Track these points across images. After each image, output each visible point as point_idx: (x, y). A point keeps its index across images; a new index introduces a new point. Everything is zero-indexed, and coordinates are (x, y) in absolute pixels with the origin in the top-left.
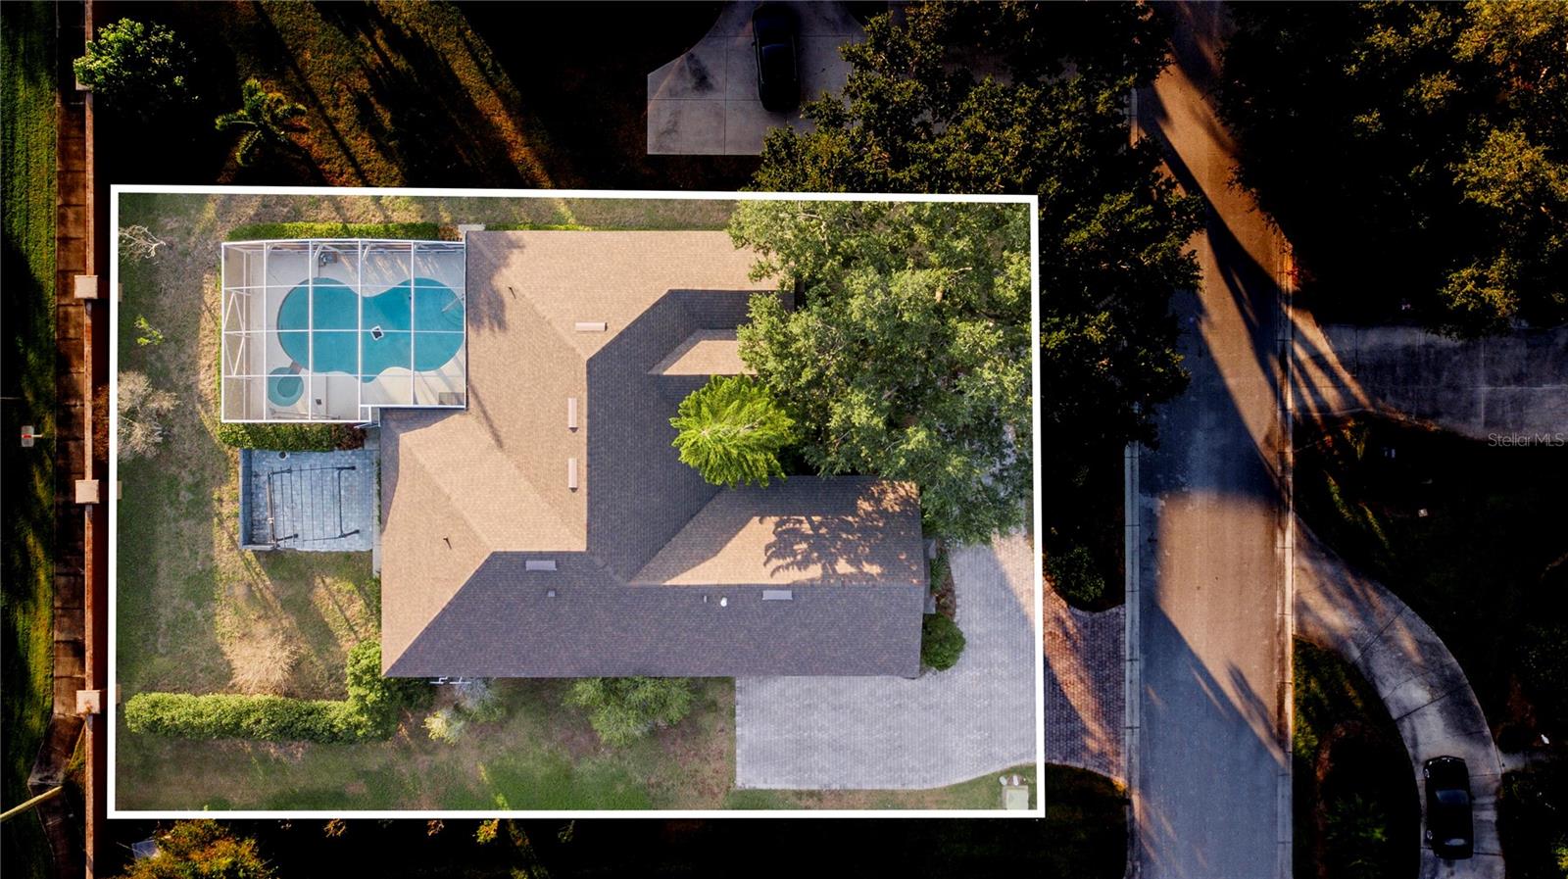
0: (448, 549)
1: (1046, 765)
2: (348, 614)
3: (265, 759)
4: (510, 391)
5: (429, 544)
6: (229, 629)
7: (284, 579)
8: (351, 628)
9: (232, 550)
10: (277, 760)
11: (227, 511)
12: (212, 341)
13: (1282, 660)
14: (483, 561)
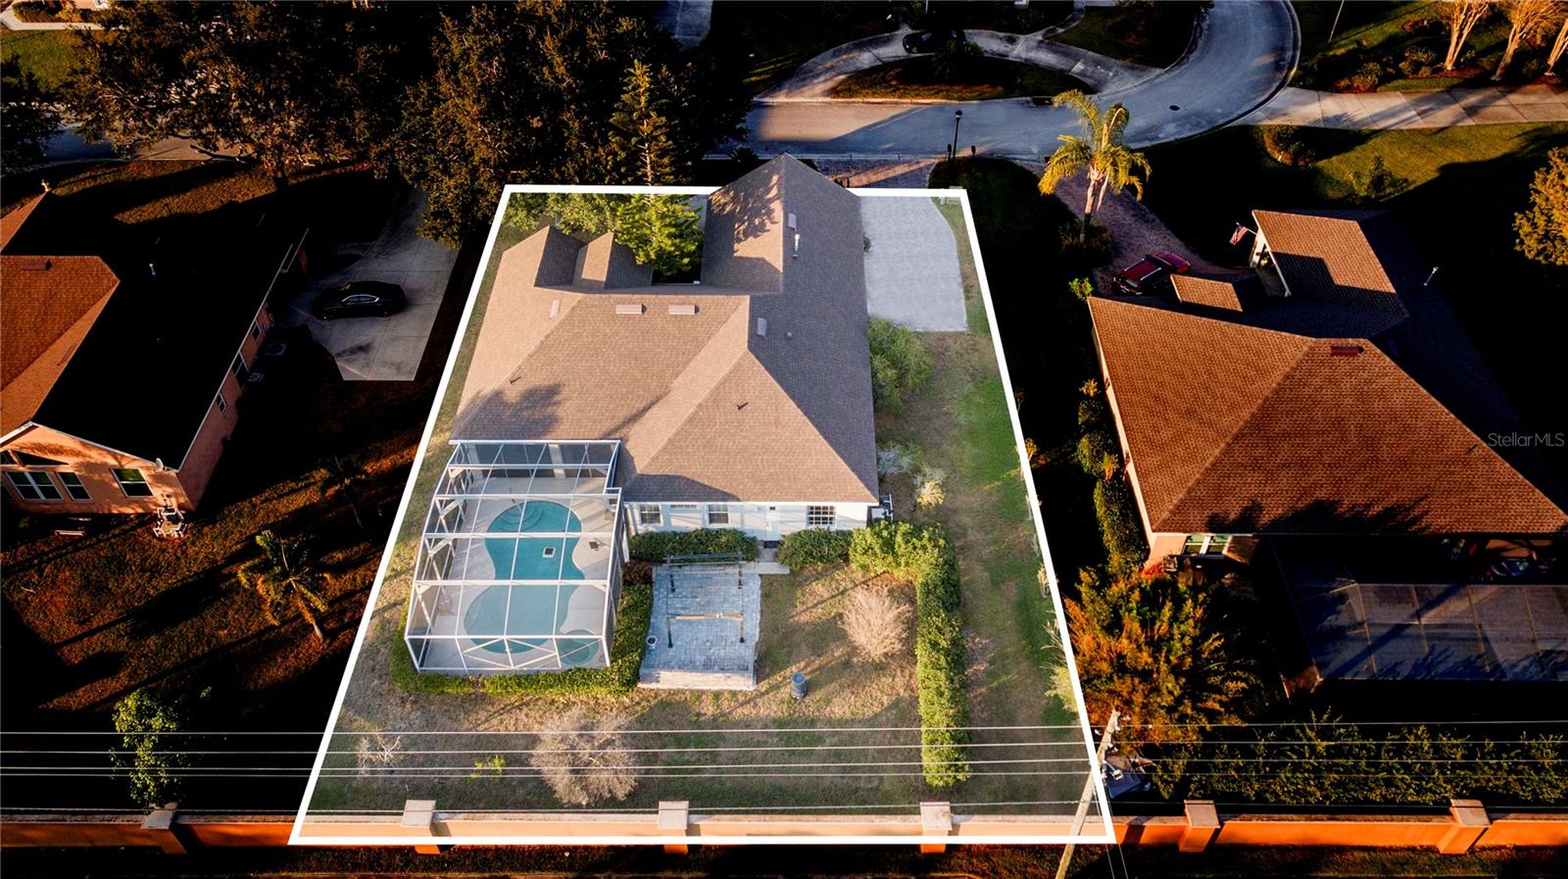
0: (748, 407)
1: (930, 187)
2: (826, 595)
3: (992, 675)
4: (606, 383)
5: (744, 434)
6: (846, 707)
7: (790, 653)
8: (842, 593)
9: (755, 704)
10: (991, 663)
11: (711, 708)
12: (512, 722)
13: (848, 103)
14: (757, 361)
